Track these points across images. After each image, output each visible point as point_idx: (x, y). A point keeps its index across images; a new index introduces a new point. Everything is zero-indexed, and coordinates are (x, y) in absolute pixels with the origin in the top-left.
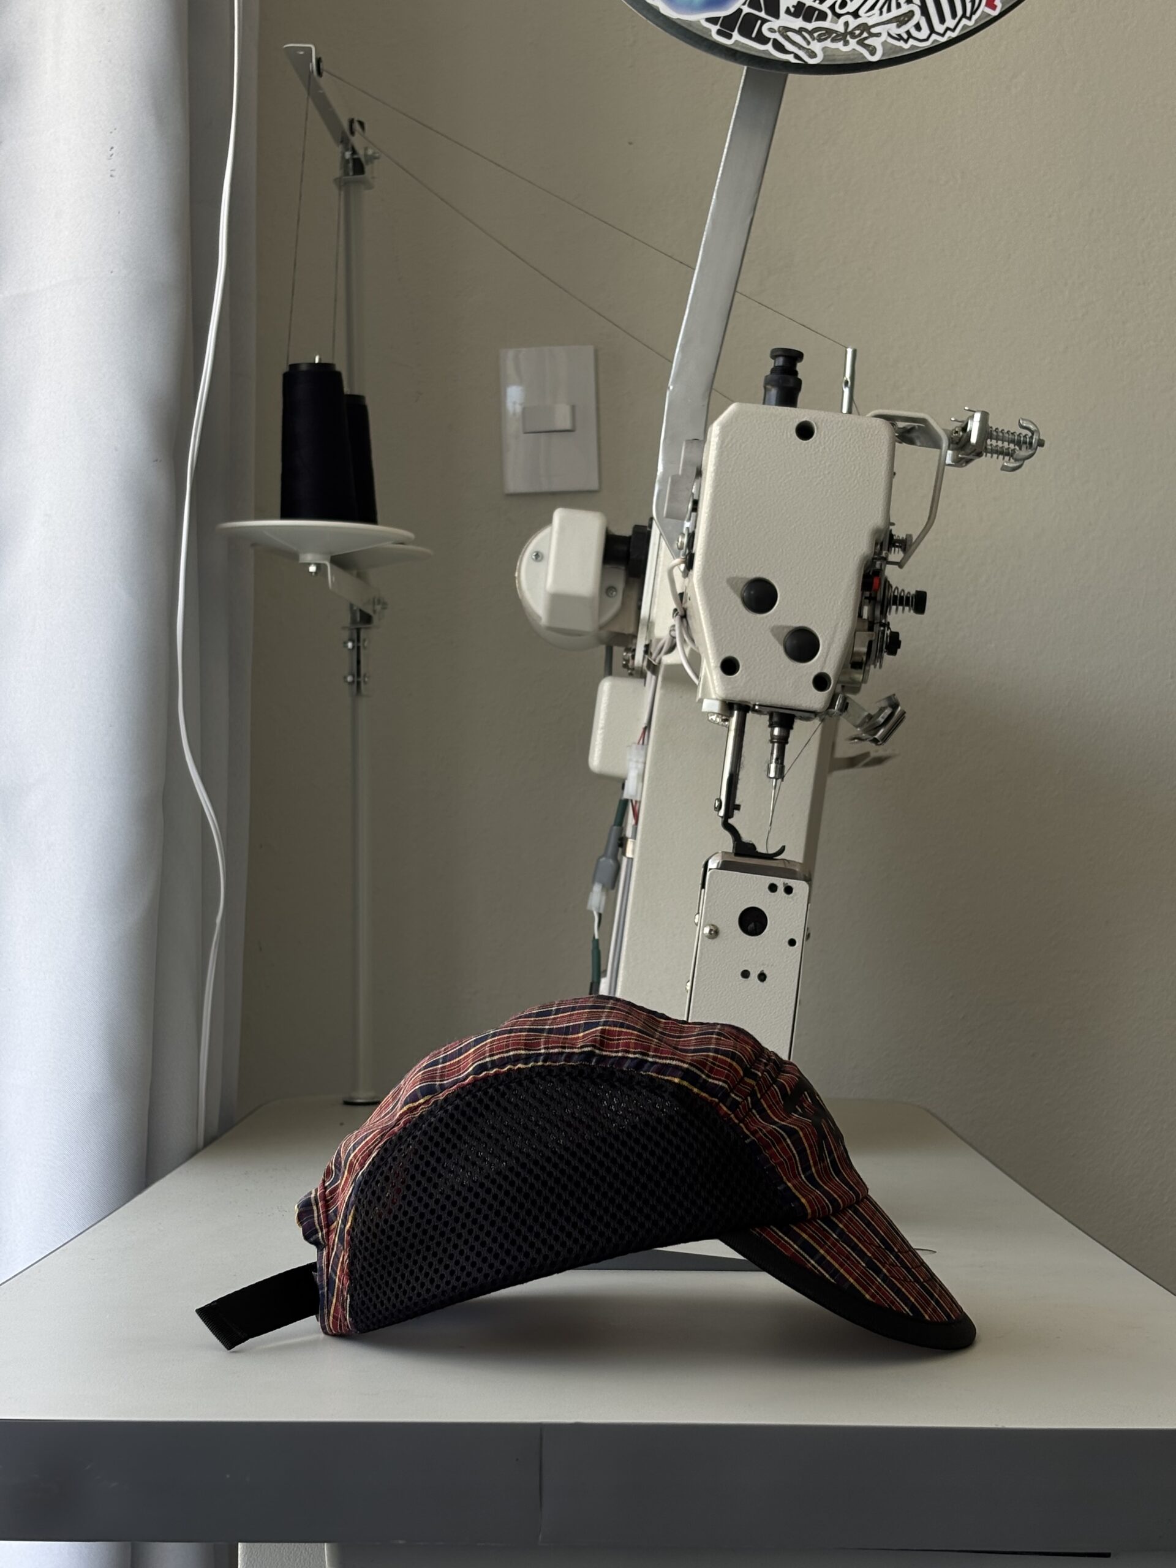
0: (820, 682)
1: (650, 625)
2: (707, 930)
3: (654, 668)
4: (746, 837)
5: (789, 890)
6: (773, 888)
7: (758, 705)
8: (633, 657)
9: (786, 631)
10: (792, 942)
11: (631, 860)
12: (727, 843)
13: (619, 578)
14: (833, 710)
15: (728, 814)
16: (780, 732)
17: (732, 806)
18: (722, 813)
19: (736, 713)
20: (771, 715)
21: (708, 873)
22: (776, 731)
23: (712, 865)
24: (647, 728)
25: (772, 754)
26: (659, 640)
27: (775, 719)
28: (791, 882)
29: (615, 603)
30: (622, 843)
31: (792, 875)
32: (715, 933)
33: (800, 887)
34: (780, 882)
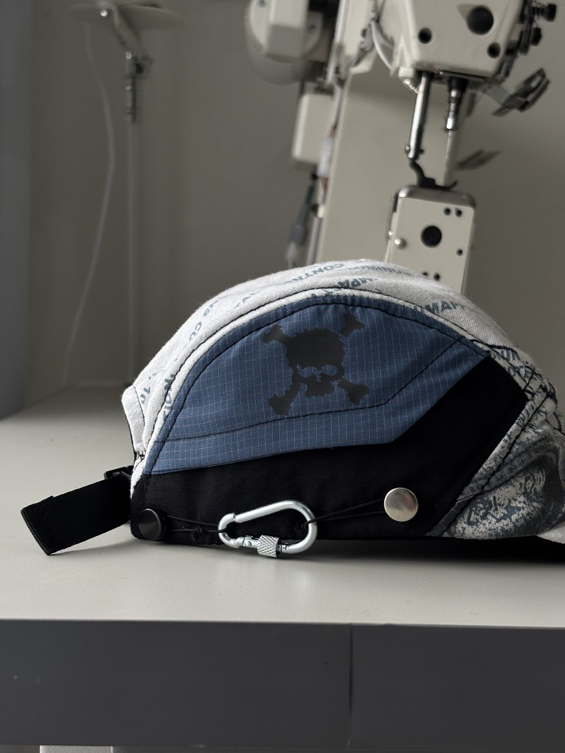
0: (493, 51)
1: (341, 48)
2: (397, 242)
3: (341, 82)
4: (429, 173)
5: (459, 213)
6: (448, 211)
7: (442, 71)
8: (325, 78)
9: (469, 10)
10: (460, 252)
11: (321, 220)
12: (413, 178)
13: (318, 19)
14: (500, 75)
15: (416, 156)
16: (457, 94)
17: (419, 150)
18: (411, 155)
19: (424, 80)
20: (450, 81)
21: (400, 201)
22: (454, 94)
23: (402, 194)
24: (335, 127)
25: (449, 111)
26: (348, 57)
27: (454, 83)
28: (462, 208)
29: (315, 37)
30: (314, 208)
31: (463, 203)
32: (404, 244)
33: (469, 212)
34: (453, 207)
